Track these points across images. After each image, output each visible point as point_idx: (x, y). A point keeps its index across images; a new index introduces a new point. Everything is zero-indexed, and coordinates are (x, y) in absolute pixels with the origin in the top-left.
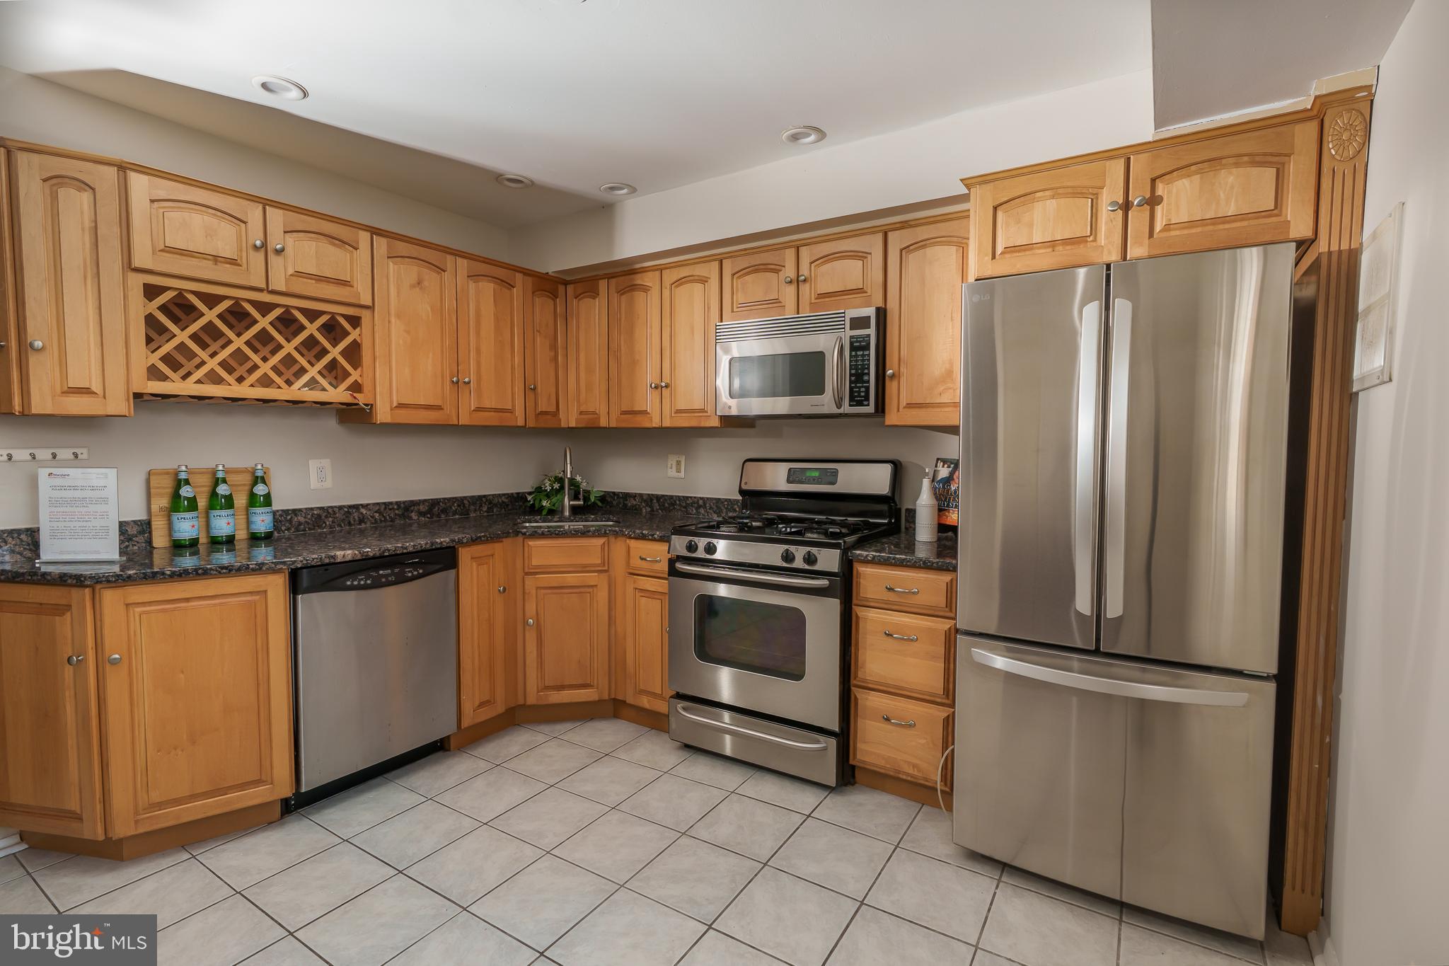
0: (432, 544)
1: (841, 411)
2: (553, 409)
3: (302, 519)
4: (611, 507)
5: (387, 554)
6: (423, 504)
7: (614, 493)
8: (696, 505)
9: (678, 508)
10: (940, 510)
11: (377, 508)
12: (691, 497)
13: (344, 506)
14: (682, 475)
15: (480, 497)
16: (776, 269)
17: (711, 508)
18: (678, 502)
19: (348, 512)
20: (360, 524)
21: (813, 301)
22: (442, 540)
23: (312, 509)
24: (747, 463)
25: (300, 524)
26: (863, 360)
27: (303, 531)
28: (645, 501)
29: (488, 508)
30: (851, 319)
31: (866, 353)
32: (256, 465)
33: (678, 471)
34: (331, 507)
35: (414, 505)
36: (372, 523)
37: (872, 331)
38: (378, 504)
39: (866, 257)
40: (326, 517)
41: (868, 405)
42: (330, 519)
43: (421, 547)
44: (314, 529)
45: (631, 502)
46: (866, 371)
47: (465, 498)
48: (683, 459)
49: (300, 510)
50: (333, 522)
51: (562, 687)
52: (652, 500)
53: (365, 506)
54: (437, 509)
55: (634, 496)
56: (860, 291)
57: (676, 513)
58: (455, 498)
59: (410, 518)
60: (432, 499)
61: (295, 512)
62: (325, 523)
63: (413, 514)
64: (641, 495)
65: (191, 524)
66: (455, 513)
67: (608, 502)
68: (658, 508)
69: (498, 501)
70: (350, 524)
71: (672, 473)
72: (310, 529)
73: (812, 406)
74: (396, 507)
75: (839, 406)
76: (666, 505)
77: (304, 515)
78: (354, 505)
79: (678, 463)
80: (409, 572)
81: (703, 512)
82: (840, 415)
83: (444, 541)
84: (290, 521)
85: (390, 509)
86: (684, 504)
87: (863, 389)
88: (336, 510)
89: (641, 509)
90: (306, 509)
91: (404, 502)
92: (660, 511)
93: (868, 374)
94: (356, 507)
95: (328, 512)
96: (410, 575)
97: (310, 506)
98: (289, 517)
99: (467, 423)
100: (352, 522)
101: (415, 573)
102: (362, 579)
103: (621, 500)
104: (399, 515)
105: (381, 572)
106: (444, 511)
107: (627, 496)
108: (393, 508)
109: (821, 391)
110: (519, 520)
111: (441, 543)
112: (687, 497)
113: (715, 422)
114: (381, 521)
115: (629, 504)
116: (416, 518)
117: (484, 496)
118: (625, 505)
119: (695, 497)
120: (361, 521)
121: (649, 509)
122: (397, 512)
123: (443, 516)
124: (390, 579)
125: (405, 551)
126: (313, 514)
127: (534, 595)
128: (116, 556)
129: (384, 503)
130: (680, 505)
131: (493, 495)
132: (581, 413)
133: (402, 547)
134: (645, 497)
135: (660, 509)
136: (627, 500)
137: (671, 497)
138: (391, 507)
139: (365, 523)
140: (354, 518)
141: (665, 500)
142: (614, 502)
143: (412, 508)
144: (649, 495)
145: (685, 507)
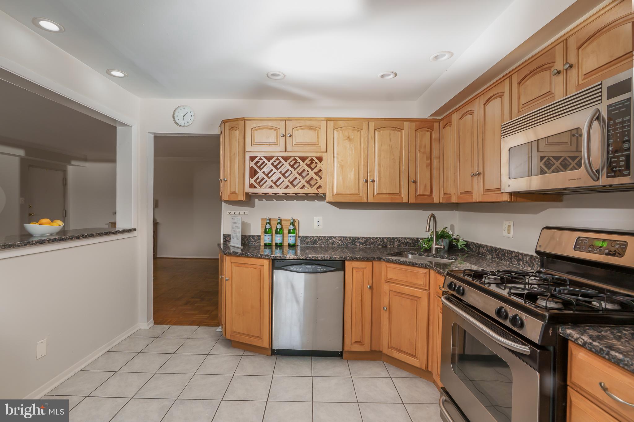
0: (330, 257)
1: (599, 183)
2: (428, 192)
3: (309, 240)
4: (472, 252)
5: (308, 259)
6: (362, 239)
7: (474, 243)
11: (340, 239)
13: (326, 237)
14: (511, 235)
15: (393, 239)
16: (549, 67)
17: (527, 262)
18: (506, 254)
19: (327, 239)
20: (332, 245)
21: (580, 83)
22: (336, 256)
23: (313, 237)
24: (544, 230)
25: (308, 242)
26: (623, 127)
27: (309, 245)
29: (398, 244)
30: (609, 87)
32: (291, 218)
33: (509, 233)
34: (321, 237)
35: (357, 239)
36: (338, 245)
38: (340, 237)
40: (318, 240)
42: (320, 242)
43: (325, 258)
44: (313, 245)
45: (482, 250)
46: (626, 138)
47: (385, 238)
48: (512, 224)
49: (309, 237)
50: (321, 243)
51: (400, 351)
52: (492, 251)
53: (335, 237)
54: (369, 242)
57: (505, 262)
58: (379, 238)
59: (356, 245)
60: (367, 237)
61: (307, 237)
62: (318, 243)
63: (357, 243)
64: (487, 246)
65: (268, 238)
66: (379, 245)
67: (471, 249)
68: (495, 256)
69: (405, 241)
70: (328, 244)
71: (505, 233)
72: (312, 245)
73: (569, 180)
74: (349, 239)
75: (596, 179)
76: (500, 255)
77: (310, 239)
78: (330, 237)
79: (509, 226)
80: (319, 269)
81: (521, 264)
83: (336, 257)
84: (305, 240)
85: (346, 240)
86: (510, 257)
87: (623, 158)
88: (323, 238)
89: (487, 256)
90: (311, 236)
91: (353, 237)
92: (496, 259)
93: (629, 141)
94: (331, 237)
95: (319, 239)
96: (319, 270)
97: (313, 236)
98: (304, 239)
99: (372, 201)
100: (329, 244)
101: (322, 270)
102: (298, 268)
103: (477, 248)
104: (350, 243)
105: (306, 266)
106: (373, 243)
107: (480, 246)
108: (347, 240)
110: (406, 253)
111: (335, 258)
112: (512, 252)
113: (506, 198)
114: (342, 245)
115: (481, 252)
116: (358, 245)
117: (396, 238)
118: (479, 252)
119: (517, 253)
120: (333, 244)
121: (491, 257)
122: (349, 241)
123: (372, 246)
124: (310, 270)
125: (317, 259)
126: (313, 239)
127: (388, 294)
128: (239, 246)
129: (343, 237)
130: (508, 256)
131: (401, 238)
133: (315, 257)
134: (488, 248)
136: (480, 249)
137: (503, 250)
138: (346, 239)
139: (335, 245)
140: (330, 242)
141: (500, 251)
142: (474, 249)
143: (357, 240)
144: (491, 247)
145: (510, 259)
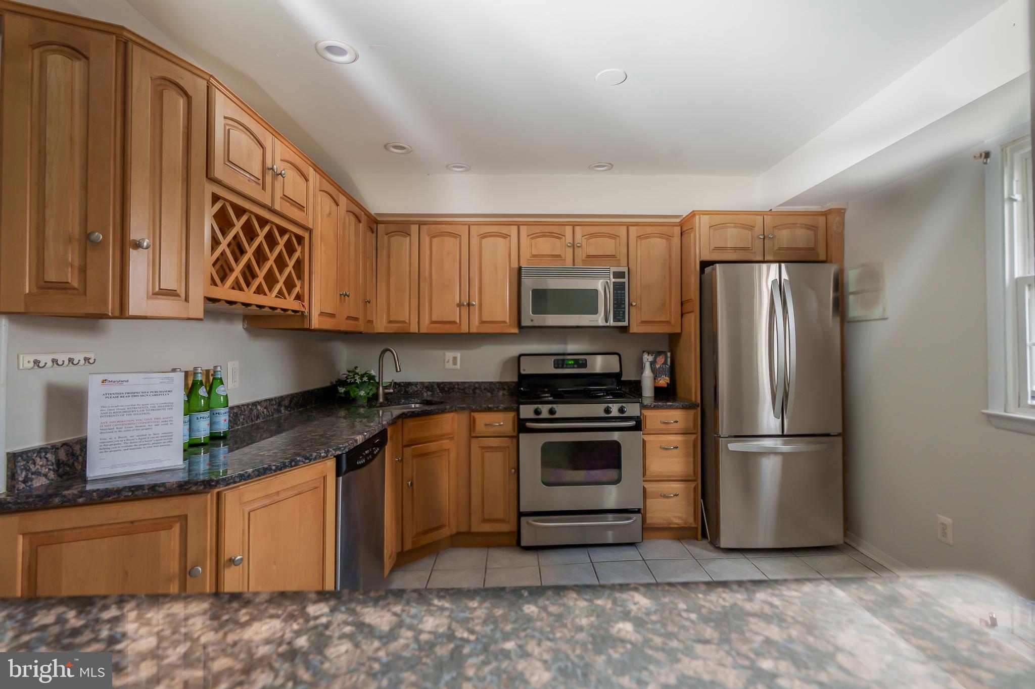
1: (608, 324)
2: (372, 318)
5: (371, 436)
8: (473, 388)
9: (457, 390)
10: (655, 379)
12: (468, 382)
13: (249, 404)
14: (458, 366)
15: (312, 392)
16: (560, 236)
17: (485, 389)
18: (456, 386)
21: (584, 259)
24: (522, 357)
26: (621, 296)
28: (426, 387)
30: (614, 272)
31: (623, 292)
33: (456, 364)
36: (263, 418)
37: (626, 280)
39: (616, 238)
40: (241, 414)
41: (625, 321)
42: (243, 416)
43: (380, 428)
46: (623, 302)
47: (305, 392)
48: (460, 355)
50: (244, 419)
51: (427, 531)
52: (432, 386)
53: (259, 403)
55: (416, 384)
56: (614, 256)
57: (455, 394)
58: (301, 393)
64: (422, 383)
71: (450, 365)
73: (590, 321)
75: (606, 321)
76: (446, 389)
78: (254, 402)
79: (456, 358)
82: (607, 327)
86: (462, 388)
87: (621, 312)
88: (246, 407)
89: (422, 394)
91: (278, 398)
92: (441, 394)
93: (625, 304)
94: (254, 404)
96: (375, 453)
101: (377, 451)
102: (362, 459)
103: (403, 388)
105: (366, 452)
108: (273, 404)
109: (595, 312)
112: (465, 383)
113: (515, 330)
114: (267, 416)
118: (406, 392)
119: (471, 382)
120: (258, 417)
124: (370, 456)
125: (375, 433)
127: (411, 462)
128: (179, 464)
130: (458, 389)
132: (390, 322)
134: (426, 385)
135: (440, 392)
137: (450, 383)
138: (270, 403)
141: (445, 385)
144: (430, 382)
